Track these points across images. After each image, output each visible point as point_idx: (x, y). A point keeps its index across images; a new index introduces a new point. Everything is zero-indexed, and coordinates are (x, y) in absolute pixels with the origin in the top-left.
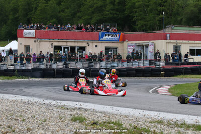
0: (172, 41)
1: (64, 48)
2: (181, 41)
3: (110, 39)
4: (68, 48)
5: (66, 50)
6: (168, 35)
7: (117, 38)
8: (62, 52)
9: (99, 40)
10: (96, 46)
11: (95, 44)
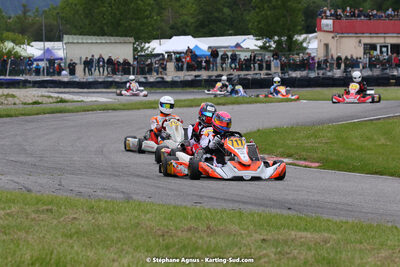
1: (381, 47)
4: (387, 47)
5: (384, 49)
8: (377, 53)
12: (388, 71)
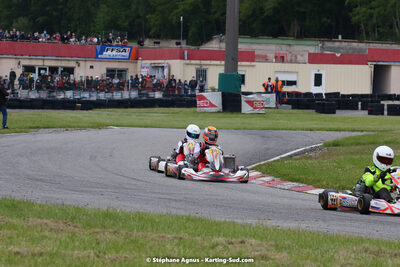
0: (193, 62)
1: (40, 69)
2: (208, 62)
3: (115, 56)
4: (45, 69)
6: (186, 53)
7: (127, 54)
8: (35, 76)
9: (97, 57)
10: (92, 67)
11: (89, 64)
12: (54, 94)
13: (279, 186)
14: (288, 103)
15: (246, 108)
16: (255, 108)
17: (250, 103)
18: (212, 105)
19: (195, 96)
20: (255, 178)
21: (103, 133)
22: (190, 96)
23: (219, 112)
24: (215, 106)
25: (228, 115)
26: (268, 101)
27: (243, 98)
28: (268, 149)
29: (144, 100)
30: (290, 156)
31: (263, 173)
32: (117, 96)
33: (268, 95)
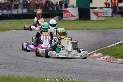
13: (114, 61)
14: (119, 13)
15: (93, 17)
16: (99, 17)
17: (96, 14)
18: (72, 16)
19: (62, 11)
20: (99, 57)
21: (6, 33)
22: (59, 11)
23: (77, 20)
24: (74, 16)
25: (83, 21)
26: (107, 12)
27: (92, 11)
28: (107, 40)
29: (31, 14)
30: (121, 44)
31: (104, 54)
32: (15, 12)
33: (107, 9)
